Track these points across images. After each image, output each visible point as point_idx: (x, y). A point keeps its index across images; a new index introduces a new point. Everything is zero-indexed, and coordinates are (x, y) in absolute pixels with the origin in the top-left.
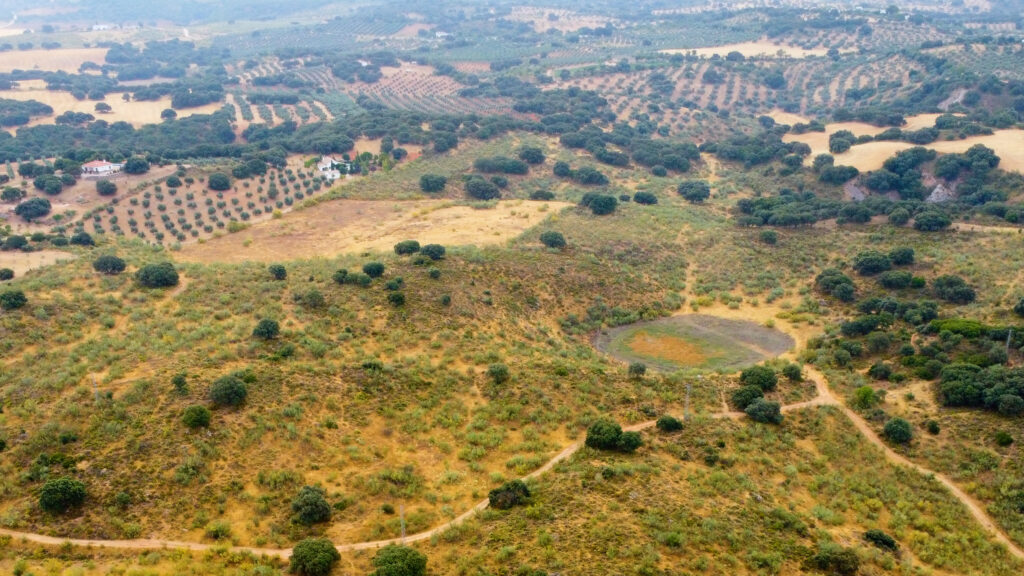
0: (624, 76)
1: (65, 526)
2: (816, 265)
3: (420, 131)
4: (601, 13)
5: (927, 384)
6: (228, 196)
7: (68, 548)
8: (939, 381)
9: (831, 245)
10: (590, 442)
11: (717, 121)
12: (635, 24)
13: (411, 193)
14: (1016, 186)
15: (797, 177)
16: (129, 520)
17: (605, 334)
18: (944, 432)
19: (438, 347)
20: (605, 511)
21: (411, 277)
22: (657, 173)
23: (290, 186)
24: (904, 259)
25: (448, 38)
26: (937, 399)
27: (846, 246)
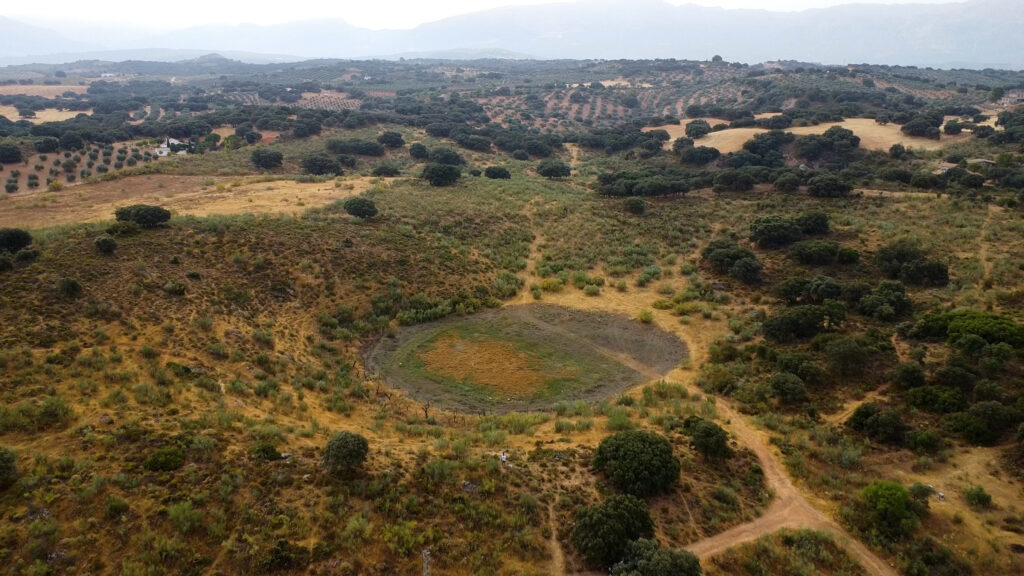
2: (697, 237)
6: (10, 169)
9: (711, 214)
13: (239, 170)
17: (391, 336)
22: (519, 157)
24: (816, 226)
27: (730, 216)
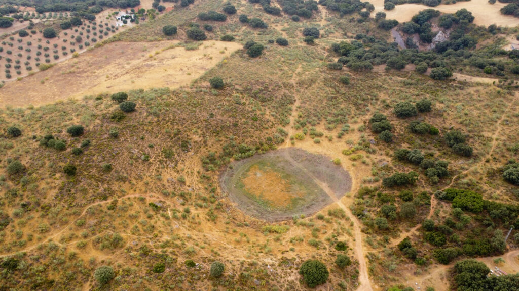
13: (156, 37)
14: (483, 35)
15: (366, 24)
17: (231, 168)
23: (91, 33)
24: (425, 108)
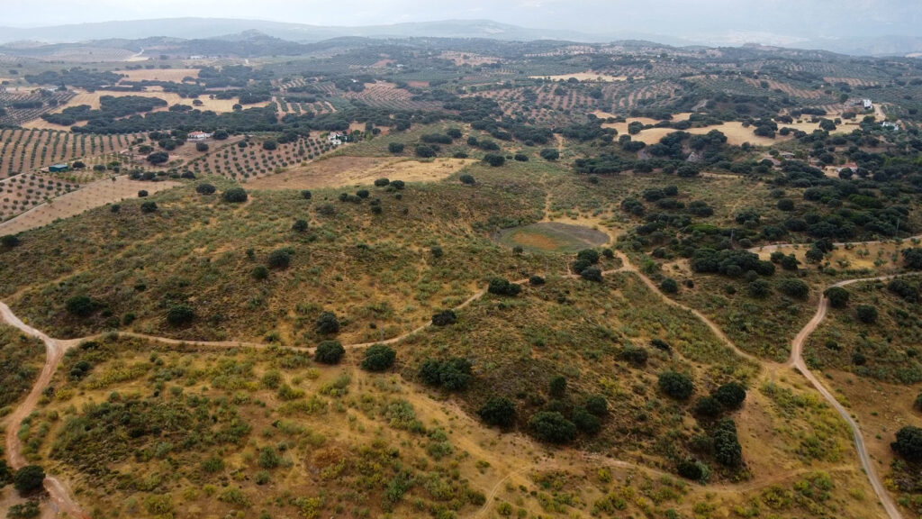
0: (507, 90)
1: (181, 333)
2: (621, 196)
3: (388, 118)
4: (494, 55)
5: (686, 260)
6: (274, 153)
7: (182, 346)
8: (692, 258)
9: (630, 184)
10: (490, 290)
11: (563, 117)
12: (514, 62)
14: (737, 153)
15: (610, 147)
16: (219, 330)
17: (498, 232)
18: (696, 286)
19: (400, 237)
20: (500, 326)
21: (384, 198)
22: (528, 144)
23: (312, 148)
24: (672, 192)
25: (404, 68)
26: (692, 269)
27: (637, 186)
